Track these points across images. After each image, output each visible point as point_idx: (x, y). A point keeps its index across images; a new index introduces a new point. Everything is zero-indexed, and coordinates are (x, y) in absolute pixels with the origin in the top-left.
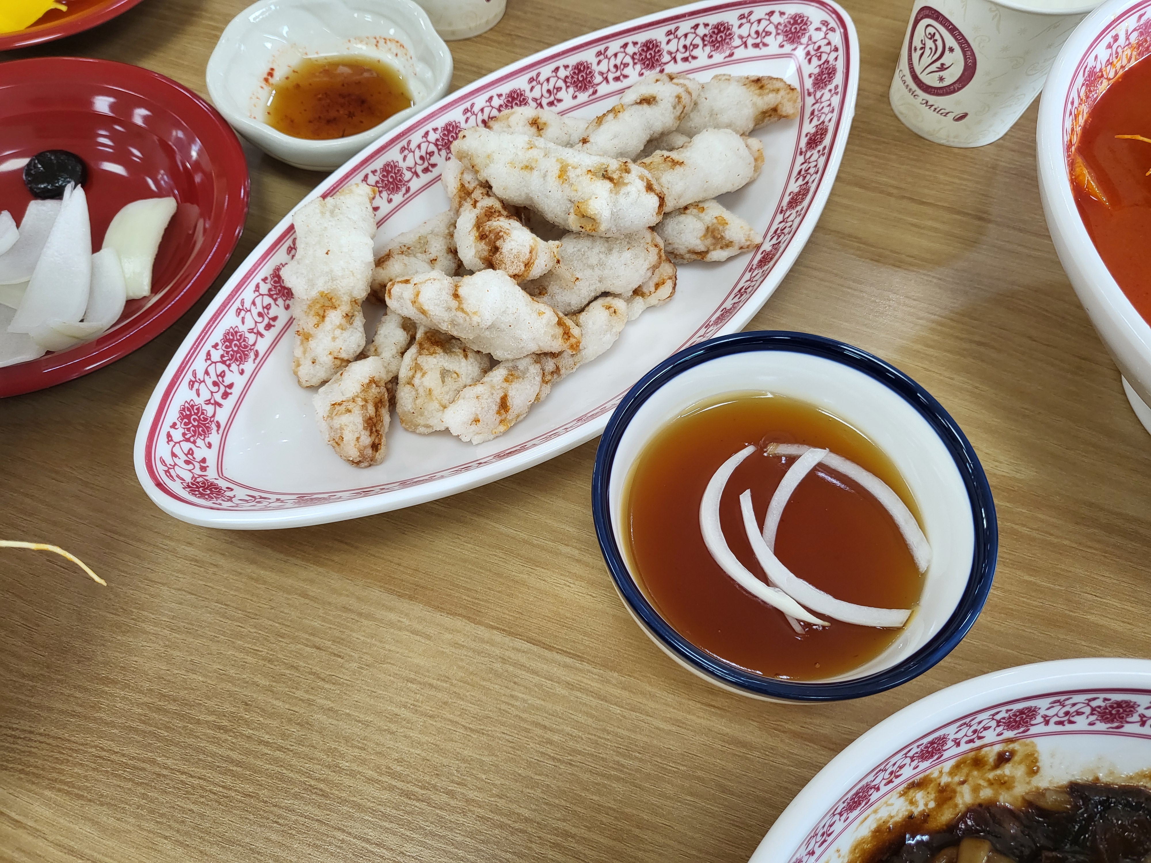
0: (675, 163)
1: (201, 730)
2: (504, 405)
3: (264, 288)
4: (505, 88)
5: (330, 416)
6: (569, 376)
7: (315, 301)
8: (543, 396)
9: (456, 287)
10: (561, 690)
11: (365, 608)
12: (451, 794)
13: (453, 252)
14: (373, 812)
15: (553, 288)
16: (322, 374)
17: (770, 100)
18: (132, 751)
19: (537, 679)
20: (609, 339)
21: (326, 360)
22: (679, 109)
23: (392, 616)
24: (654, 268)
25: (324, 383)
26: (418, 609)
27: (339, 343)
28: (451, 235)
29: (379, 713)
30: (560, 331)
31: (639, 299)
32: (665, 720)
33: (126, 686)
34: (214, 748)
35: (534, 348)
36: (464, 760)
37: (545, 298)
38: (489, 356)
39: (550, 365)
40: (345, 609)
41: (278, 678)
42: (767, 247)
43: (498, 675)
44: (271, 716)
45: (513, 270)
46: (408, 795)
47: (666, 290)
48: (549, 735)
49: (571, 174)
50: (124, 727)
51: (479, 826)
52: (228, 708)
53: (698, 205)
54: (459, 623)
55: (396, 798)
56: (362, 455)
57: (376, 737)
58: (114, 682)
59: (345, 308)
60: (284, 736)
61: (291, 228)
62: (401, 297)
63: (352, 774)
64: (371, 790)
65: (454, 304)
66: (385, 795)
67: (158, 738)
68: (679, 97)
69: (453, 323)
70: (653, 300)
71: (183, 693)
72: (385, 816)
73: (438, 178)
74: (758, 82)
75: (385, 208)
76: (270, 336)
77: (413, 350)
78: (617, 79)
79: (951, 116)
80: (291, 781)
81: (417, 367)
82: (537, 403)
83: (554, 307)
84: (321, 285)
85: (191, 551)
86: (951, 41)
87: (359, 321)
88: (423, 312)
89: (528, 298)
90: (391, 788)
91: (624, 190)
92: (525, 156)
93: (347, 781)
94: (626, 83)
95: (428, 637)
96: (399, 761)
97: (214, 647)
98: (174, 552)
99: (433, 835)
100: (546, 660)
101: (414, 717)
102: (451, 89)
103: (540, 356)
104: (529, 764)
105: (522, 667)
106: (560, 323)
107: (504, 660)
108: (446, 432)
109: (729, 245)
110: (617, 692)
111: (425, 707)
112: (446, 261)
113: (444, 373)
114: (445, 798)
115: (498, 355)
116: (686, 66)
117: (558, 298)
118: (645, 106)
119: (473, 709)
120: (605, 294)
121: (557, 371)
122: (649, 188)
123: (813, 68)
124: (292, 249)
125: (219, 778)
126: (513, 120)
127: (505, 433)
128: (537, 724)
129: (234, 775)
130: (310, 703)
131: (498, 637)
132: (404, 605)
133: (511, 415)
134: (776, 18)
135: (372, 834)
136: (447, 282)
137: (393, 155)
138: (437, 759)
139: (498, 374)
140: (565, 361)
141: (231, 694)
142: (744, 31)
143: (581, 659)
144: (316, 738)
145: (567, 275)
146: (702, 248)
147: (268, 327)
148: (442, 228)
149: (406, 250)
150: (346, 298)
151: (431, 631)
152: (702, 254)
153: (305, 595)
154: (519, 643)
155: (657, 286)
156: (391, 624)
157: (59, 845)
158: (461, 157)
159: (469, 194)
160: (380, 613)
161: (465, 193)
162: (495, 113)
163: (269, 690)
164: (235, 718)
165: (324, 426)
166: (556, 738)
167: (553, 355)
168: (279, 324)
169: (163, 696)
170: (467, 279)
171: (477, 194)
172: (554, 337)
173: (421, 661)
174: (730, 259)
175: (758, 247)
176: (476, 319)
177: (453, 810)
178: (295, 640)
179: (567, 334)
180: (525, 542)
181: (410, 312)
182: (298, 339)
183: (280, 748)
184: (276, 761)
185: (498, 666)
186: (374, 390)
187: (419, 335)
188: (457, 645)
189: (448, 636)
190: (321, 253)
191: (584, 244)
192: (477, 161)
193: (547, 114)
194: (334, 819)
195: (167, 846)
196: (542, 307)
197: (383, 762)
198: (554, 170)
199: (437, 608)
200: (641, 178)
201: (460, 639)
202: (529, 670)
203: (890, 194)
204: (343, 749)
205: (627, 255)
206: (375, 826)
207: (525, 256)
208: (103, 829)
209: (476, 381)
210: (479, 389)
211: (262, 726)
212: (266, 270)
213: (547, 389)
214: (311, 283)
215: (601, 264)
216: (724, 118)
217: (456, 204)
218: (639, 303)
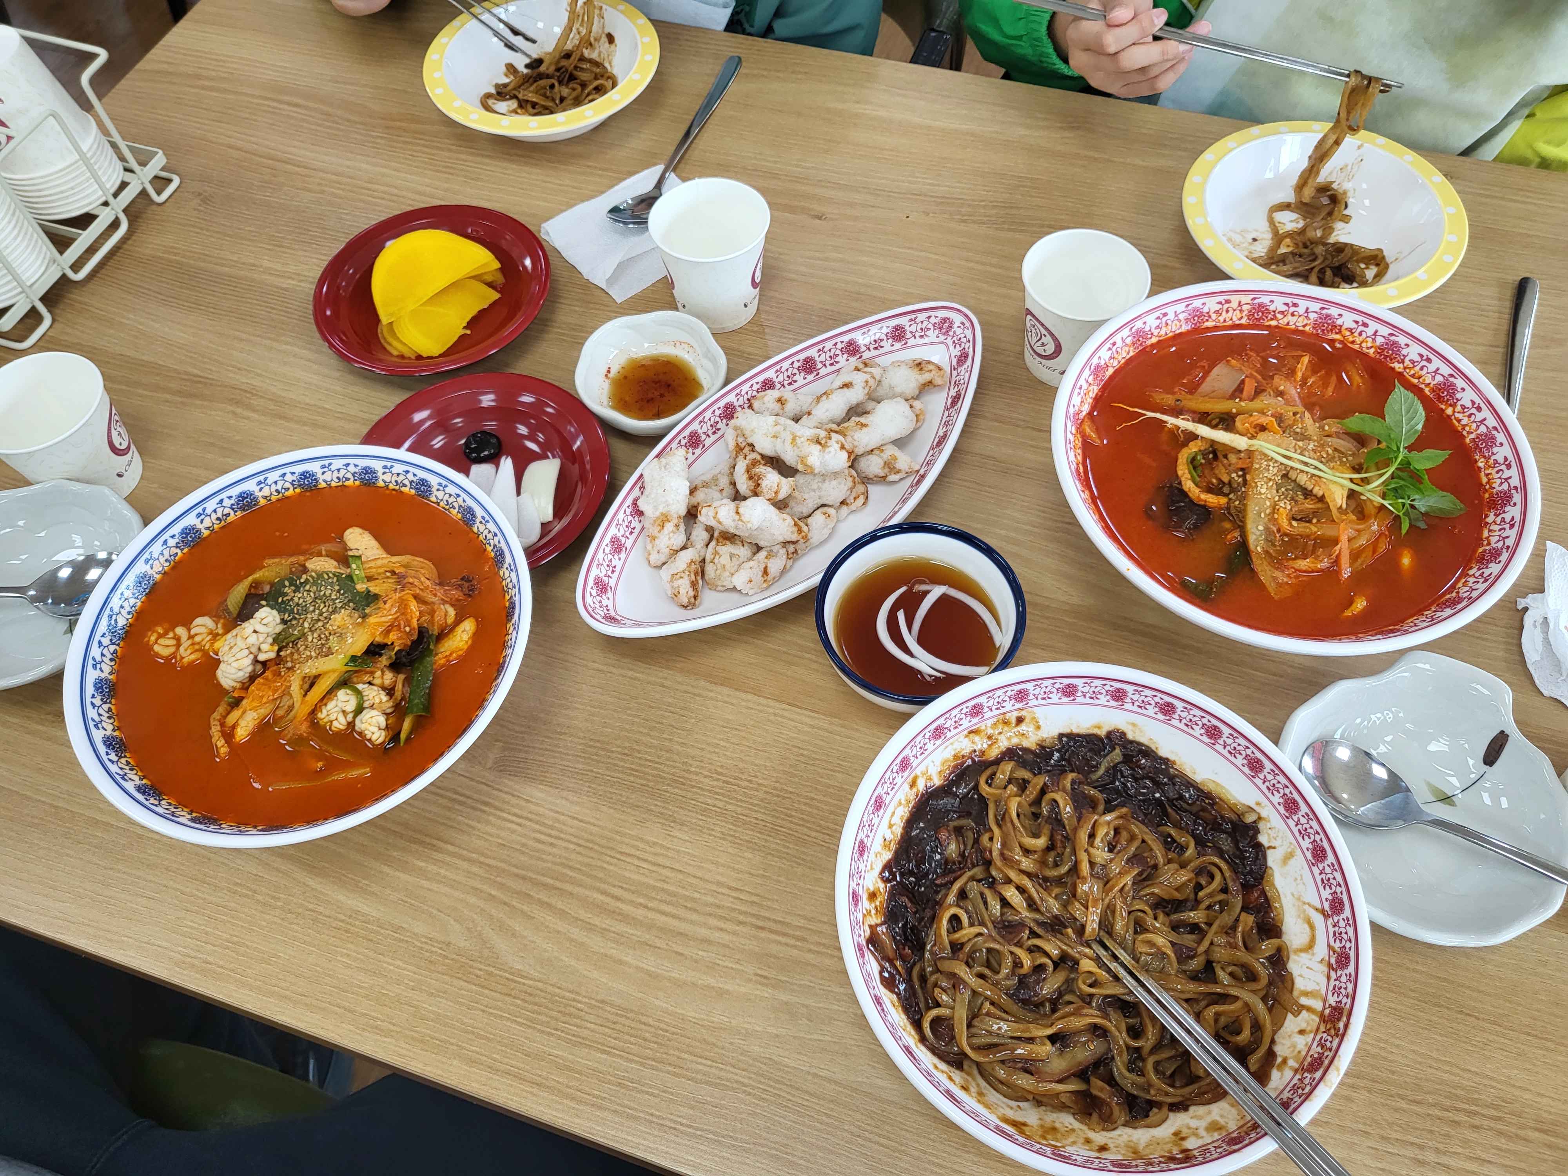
0: (863, 425)
1: (614, 755)
2: (765, 572)
3: (628, 511)
4: (761, 378)
5: (672, 581)
6: (803, 555)
7: (658, 518)
8: (788, 566)
9: (737, 508)
10: (807, 729)
11: (697, 691)
12: (750, 781)
13: (733, 484)
14: (710, 791)
15: (792, 504)
16: (663, 560)
17: (927, 377)
18: (580, 766)
19: (793, 724)
20: (826, 532)
21: (666, 551)
22: (867, 389)
23: (712, 694)
24: (851, 489)
25: (664, 564)
26: (726, 690)
27: (672, 541)
28: (732, 474)
29: (709, 744)
30: (796, 529)
31: (844, 507)
32: (865, 742)
33: (571, 736)
34: (622, 764)
35: (781, 539)
36: (756, 765)
37: (787, 510)
38: (757, 545)
39: (791, 549)
40: (685, 692)
41: (652, 729)
42: (922, 472)
43: (772, 722)
44: (651, 747)
45: (768, 496)
46: (727, 783)
47: (861, 500)
48: (801, 751)
49: (798, 441)
50: (573, 755)
51: (765, 796)
52: (627, 744)
53: (880, 449)
54: (750, 697)
55: (721, 784)
56: (689, 603)
57: (709, 756)
58: (565, 734)
59: (675, 521)
60: (658, 757)
61: (641, 476)
62: (707, 515)
63: (697, 774)
64: (706, 781)
65: (737, 517)
66: (715, 783)
67: (593, 760)
68: (867, 382)
69: (736, 528)
70: (853, 507)
71: (602, 738)
72: (716, 793)
73: (722, 436)
74: (919, 365)
75: (691, 458)
76: (632, 538)
77: (713, 543)
78: (832, 364)
79: (1057, 372)
80: (665, 778)
81: (716, 553)
82: (784, 571)
83: (792, 516)
84: (661, 509)
85: (596, 665)
86: (1044, 331)
87: (682, 527)
88: (720, 523)
89: (777, 511)
90: (718, 780)
91: (827, 450)
92: (773, 430)
93: (694, 777)
94: (838, 366)
95: (733, 704)
96: (722, 767)
97: (616, 715)
98: (586, 666)
99: (741, 800)
100: (798, 714)
101: (728, 745)
102: (727, 382)
103: (785, 544)
104: (791, 766)
105: (785, 717)
106: (796, 524)
107: (775, 715)
108: (734, 589)
109: (899, 471)
110: (838, 729)
111: (733, 740)
112: (729, 491)
113: (732, 556)
114: (747, 784)
115: (761, 544)
116: (877, 352)
117: (795, 509)
118: (845, 389)
119: (759, 740)
120: (823, 505)
121: (796, 551)
122: (843, 447)
123: (956, 352)
124: (642, 488)
125: (627, 778)
126: (766, 399)
127: (767, 588)
128: (795, 746)
129: (634, 776)
130: (671, 740)
131: (772, 703)
132: (719, 688)
133: (770, 578)
134: (933, 320)
135: (710, 801)
136: (732, 505)
137: (695, 426)
138: (741, 765)
139: (762, 554)
140: (800, 546)
141: (627, 737)
142: (913, 328)
143: (818, 713)
144: (676, 757)
145: (799, 497)
146: (883, 474)
147: (631, 533)
148: (726, 470)
149: (706, 485)
150: (675, 516)
151: (734, 701)
152: (884, 478)
153: (662, 686)
154: (783, 706)
155: (855, 499)
156: (712, 699)
157: (550, 810)
158: (736, 428)
159: (742, 450)
160: (705, 693)
161: (739, 449)
162: (755, 393)
163: (649, 734)
164: (632, 749)
165: (668, 587)
166: (805, 752)
167: (793, 543)
168: (636, 531)
169: (591, 740)
170: (743, 503)
171: (747, 450)
172: (792, 532)
173: (730, 717)
174: (901, 479)
175: (918, 471)
176: (749, 525)
177: (751, 789)
178: (659, 709)
179: (800, 531)
180: (784, 652)
181: (712, 523)
182: (648, 540)
183: (657, 763)
184: (656, 769)
185: (772, 718)
186: (693, 566)
187: (716, 534)
188: (748, 708)
189: (743, 703)
190: (660, 491)
191: (809, 478)
192: (746, 432)
193: (787, 393)
194: (689, 795)
195: (605, 809)
196: (785, 516)
197: (713, 768)
198: (789, 439)
199: (737, 689)
200: (837, 442)
201: (750, 705)
202: (789, 719)
203: (1018, 426)
204: (690, 762)
205: (834, 483)
206: (710, 798)
207: (775, 488)
208: (571, 802)
209: (749, 560)
210: (752, 563)
211: (646, 753)
212: (629, 501)
213: (790, 562)
214: (656, 508)
215: (820, 489)
216: (898, 390)
217: (734, 455)
218: (845, 510)
